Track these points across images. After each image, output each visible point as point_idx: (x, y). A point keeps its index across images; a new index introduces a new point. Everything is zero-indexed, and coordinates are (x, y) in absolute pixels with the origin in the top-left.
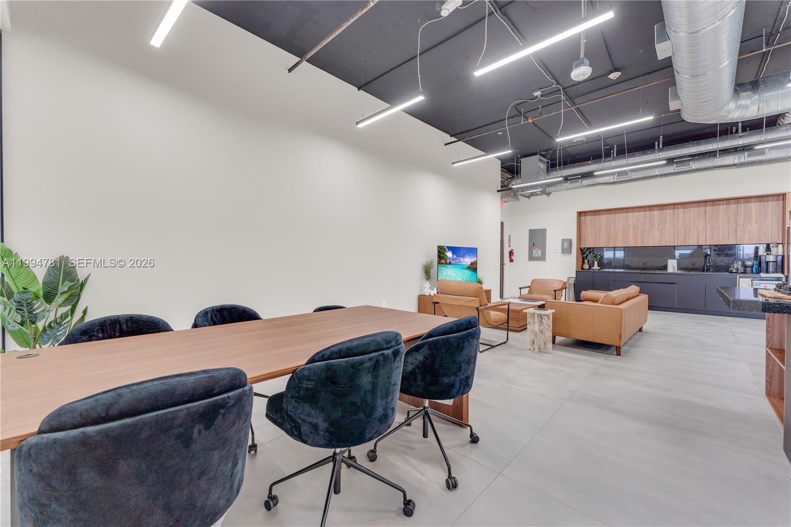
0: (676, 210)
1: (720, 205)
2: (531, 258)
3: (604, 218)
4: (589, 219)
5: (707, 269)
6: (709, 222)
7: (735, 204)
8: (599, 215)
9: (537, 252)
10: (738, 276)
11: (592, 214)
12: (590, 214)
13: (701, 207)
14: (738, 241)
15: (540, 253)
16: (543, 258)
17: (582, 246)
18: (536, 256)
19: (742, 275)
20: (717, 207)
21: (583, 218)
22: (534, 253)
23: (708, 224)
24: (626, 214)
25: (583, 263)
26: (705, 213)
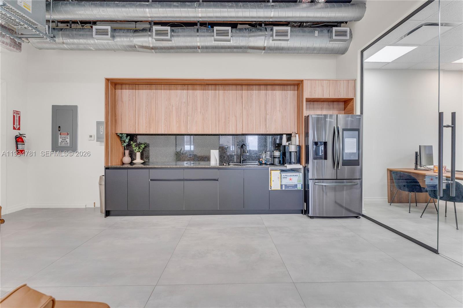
0: (217, 91)
1: (253, 90)
2: (56, 148)
3: (143, 94)
4: (125, 94)
5: (243, 160)
6: (245, 108)
7: (264, 90)
8: (138, 89)
9: (64, 140)
10: (270, 168)
11: (131, 87)
12: (127, 86)
13: (239, 90)
14: (267, 130)
15: (68, 140)
16: (73, 148)
17: (119, 132)
18: (63, 144)
19: (273, 167)
20: (251, 91)
21: (118, 92)
22: (60, 140)
23: (244, 109)
24: (168, 91)
25: (124, 155)
26: (242, 97)
